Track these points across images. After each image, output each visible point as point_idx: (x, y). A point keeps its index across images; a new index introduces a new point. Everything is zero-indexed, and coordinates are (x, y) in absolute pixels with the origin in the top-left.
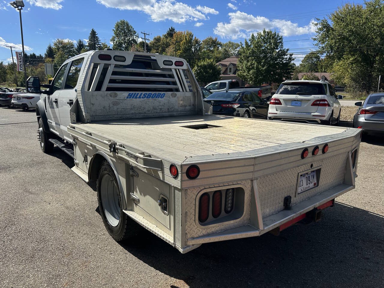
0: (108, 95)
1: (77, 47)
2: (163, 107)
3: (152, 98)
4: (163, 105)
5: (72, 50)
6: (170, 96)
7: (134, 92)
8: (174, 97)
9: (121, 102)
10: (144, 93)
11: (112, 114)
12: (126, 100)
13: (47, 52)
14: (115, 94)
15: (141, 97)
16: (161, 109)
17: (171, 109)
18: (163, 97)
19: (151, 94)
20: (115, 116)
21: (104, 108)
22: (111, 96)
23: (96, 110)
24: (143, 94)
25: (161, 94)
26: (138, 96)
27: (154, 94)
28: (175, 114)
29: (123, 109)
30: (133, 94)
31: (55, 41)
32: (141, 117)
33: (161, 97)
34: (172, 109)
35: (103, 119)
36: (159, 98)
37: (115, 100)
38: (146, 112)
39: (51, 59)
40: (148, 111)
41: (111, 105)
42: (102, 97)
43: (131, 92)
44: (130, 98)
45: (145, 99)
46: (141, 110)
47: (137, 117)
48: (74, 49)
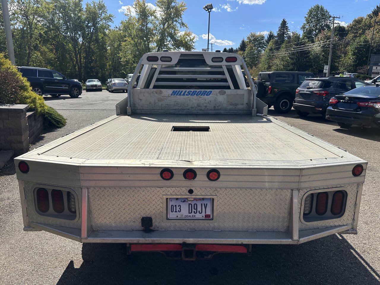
0: (154, 92)
1: (267, 39)
2: (208, 105)
3: (197, 95)
4: (209, 103)
5: (261, 42)
6: (218, 93)
7: (178, 90)
8: (223, 95)
9: (165, 99)
10: (188, 90)
11: (157, 109)
12: (170, 96)
13: (241, 46)
14: (160, 91)
15: (185, 94)
16: (206, 106)
17: (218, 107)
18: (209, 95)
19: (196, 92)
20: (160, 111)
21: (150, 103)
22: (156, 93)
23: (143, 105)
24: (187, 92)
25: (207, 91)
26: (182, 94)
27: (199, 92)
28: (222, 112)
29: (167, 105)
30: (177, 91)
31: (249, 35)
32: (184, 113)
33: (207, 95)
34: (220, 107)
35: (148, 113)
36: (204, 95)
37: (160, 97)
38: (190, 109)
39: (242, 52)
40: (192, 108)
41: (156, 101)
42: (149, 94)
43: (176, 90)
44: (174, 95)
45: (189, 96)
46: (184, 106)
47: (180, 113)
48: (264, 40)
